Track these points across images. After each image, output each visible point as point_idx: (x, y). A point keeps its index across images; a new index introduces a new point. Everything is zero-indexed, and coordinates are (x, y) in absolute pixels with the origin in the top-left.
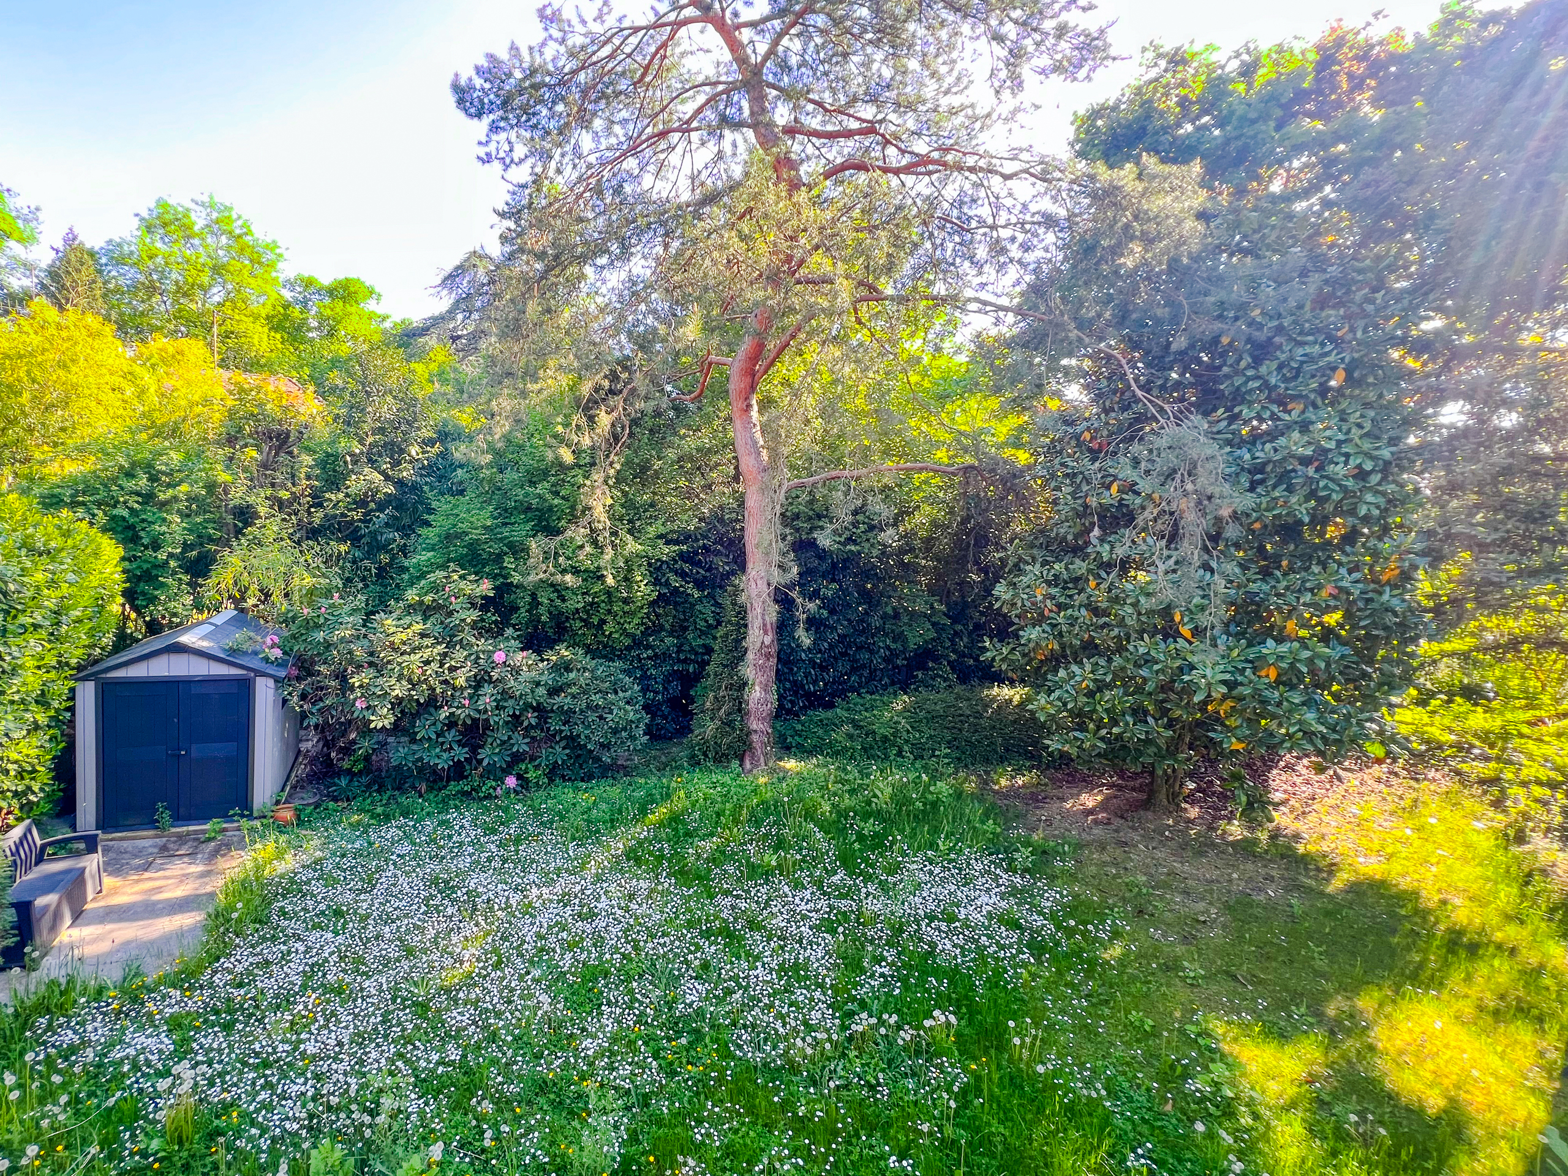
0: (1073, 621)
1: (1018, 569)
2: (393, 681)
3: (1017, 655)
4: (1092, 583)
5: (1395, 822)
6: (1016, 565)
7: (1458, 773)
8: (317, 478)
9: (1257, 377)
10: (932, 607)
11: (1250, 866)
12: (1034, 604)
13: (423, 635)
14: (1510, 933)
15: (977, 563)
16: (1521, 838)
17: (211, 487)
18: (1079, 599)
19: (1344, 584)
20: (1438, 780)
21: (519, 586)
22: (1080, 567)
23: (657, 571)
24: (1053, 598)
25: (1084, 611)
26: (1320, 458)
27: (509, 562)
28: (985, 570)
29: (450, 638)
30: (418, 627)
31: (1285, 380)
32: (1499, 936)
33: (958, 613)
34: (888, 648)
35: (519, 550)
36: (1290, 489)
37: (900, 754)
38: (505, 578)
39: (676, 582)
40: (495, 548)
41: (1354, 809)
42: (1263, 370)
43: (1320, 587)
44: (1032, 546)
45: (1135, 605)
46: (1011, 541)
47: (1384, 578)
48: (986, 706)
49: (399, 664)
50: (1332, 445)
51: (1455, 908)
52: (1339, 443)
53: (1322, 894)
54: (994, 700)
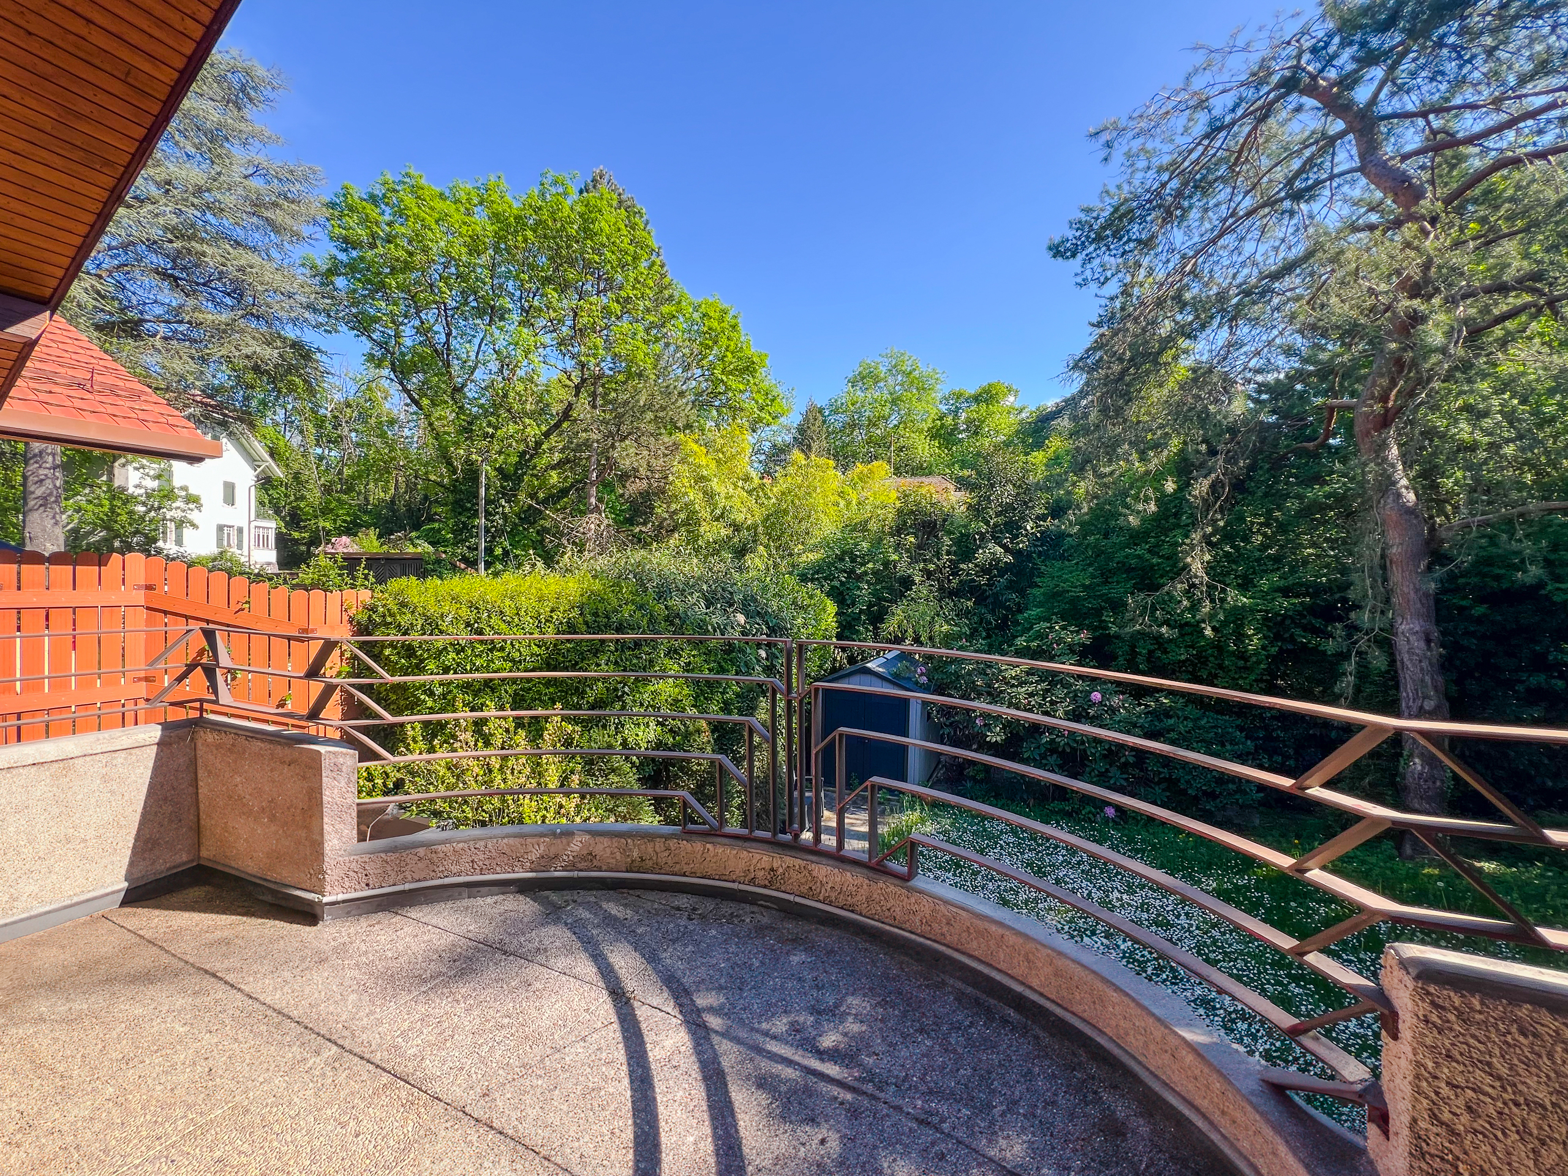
8: (955, 554)
13: (1030, 674)
17: (886, 564)
21: (1117, 637)
27: (1108, 617)
29: (1051, 678)
35: (1118, 606)
38: (1104, 629)
40: (1094, 604)
49: (1009, 694)
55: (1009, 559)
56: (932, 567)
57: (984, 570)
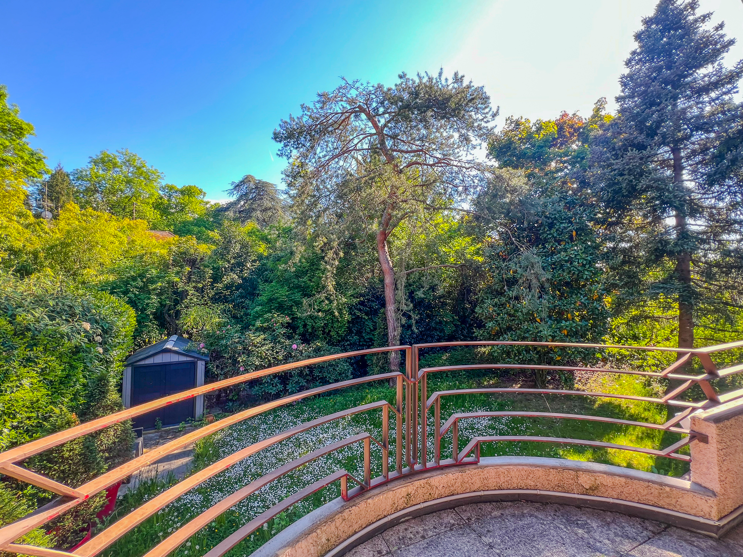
0: (503, 319)
1: (483, 302)
2: (255, 359)
3: (486, 334)
4: (508, 305)
5: (613, 383)
6: (482, 300)
7: (631, 365)
9: (550, 234)
10: (453, 317)
11: (569, 403)
12: (489, 314)
13: (264, 340)
14: (646, 414)
15: (468, 301)
16: (649, 385)
17: (170, 283)
18: (504, 311)
19: (582, 301)
20: (625, 368)
21: (300, 318)
22: (503, 299)
23: (351, 308)
24: (495, 311)
25: (506, 316)
26: (570, 261)
27: (295, 309)
28: (470, 303)
29: (275, 340)
30: (262, 337)
31: (559, 235)
32: (643, 416)
33: (463, 319)
34: (438, 335)
35: (298, 304)
36: (563, 271)
37: (447, 376)
38: (293, 315)
39: (358, 313)
40: (290, 304)
41: (601, 380)
42: (552, 231)
43: (575, 302)
44: (486, 293)
45: (522, 312)
46: (479, 292)
47: (594, 298)
48: (477, 355)
49: (257, 352)
50: (573, 256)
51: (631, 408)
52: (576, 255)
53: (591, 409)
54: (479, 352)
55: (240, 281)
56: (200, 285)
57: (228, 287)
